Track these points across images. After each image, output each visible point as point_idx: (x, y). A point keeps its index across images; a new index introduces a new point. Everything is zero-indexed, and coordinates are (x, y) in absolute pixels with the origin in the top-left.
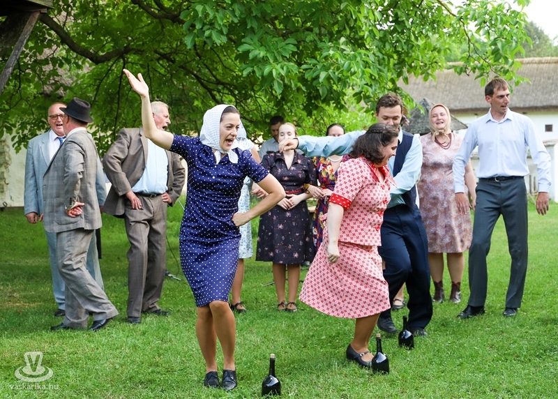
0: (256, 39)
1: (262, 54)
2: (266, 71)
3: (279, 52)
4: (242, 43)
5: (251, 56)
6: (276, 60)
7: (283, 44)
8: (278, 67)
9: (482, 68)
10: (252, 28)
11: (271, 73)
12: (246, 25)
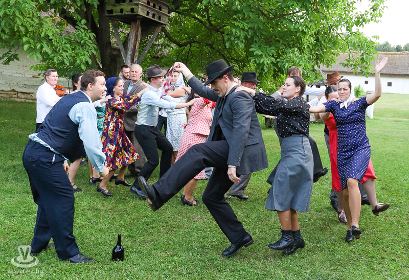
0: (257, 46)
1: (260, 53)
2: (262, 61)
3: (267, 53)
4: (252, 47)
5: (255, 53)
6: (266, 56)
7: (269, 49)
8: (267, 59)
9: (355, 65)
10: (256, 41)
11: (263, 62)
12: (254, 39)
